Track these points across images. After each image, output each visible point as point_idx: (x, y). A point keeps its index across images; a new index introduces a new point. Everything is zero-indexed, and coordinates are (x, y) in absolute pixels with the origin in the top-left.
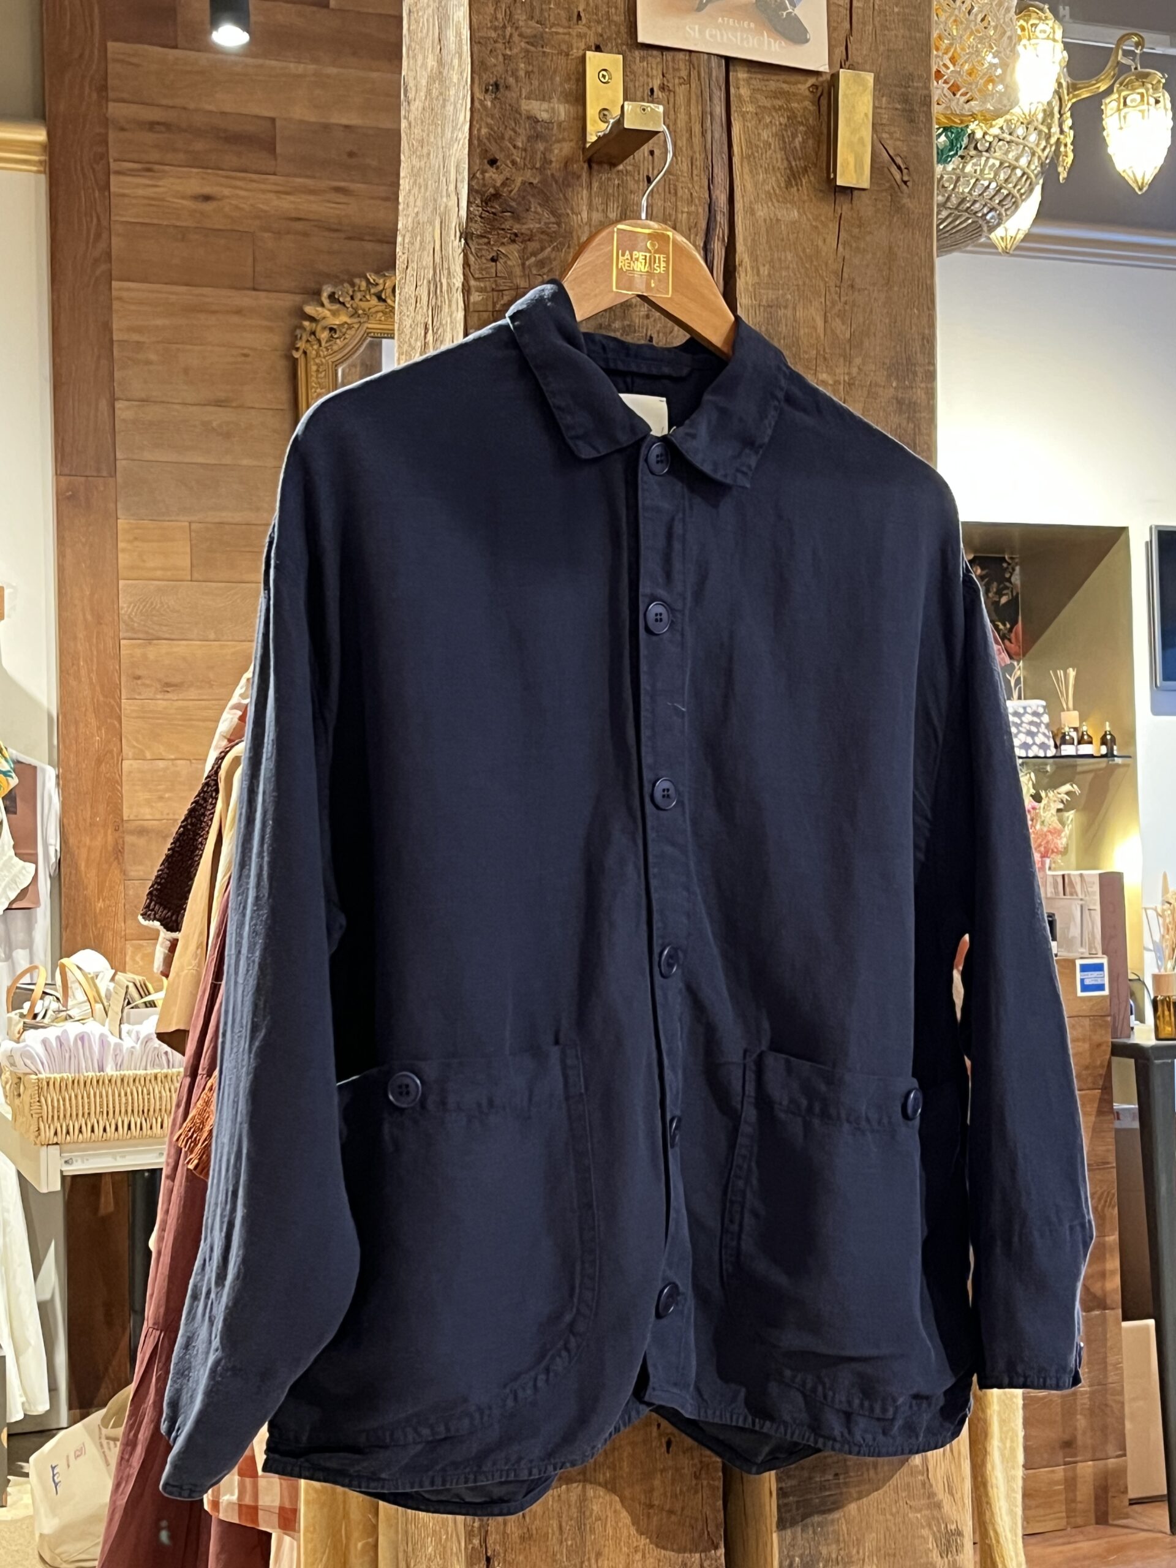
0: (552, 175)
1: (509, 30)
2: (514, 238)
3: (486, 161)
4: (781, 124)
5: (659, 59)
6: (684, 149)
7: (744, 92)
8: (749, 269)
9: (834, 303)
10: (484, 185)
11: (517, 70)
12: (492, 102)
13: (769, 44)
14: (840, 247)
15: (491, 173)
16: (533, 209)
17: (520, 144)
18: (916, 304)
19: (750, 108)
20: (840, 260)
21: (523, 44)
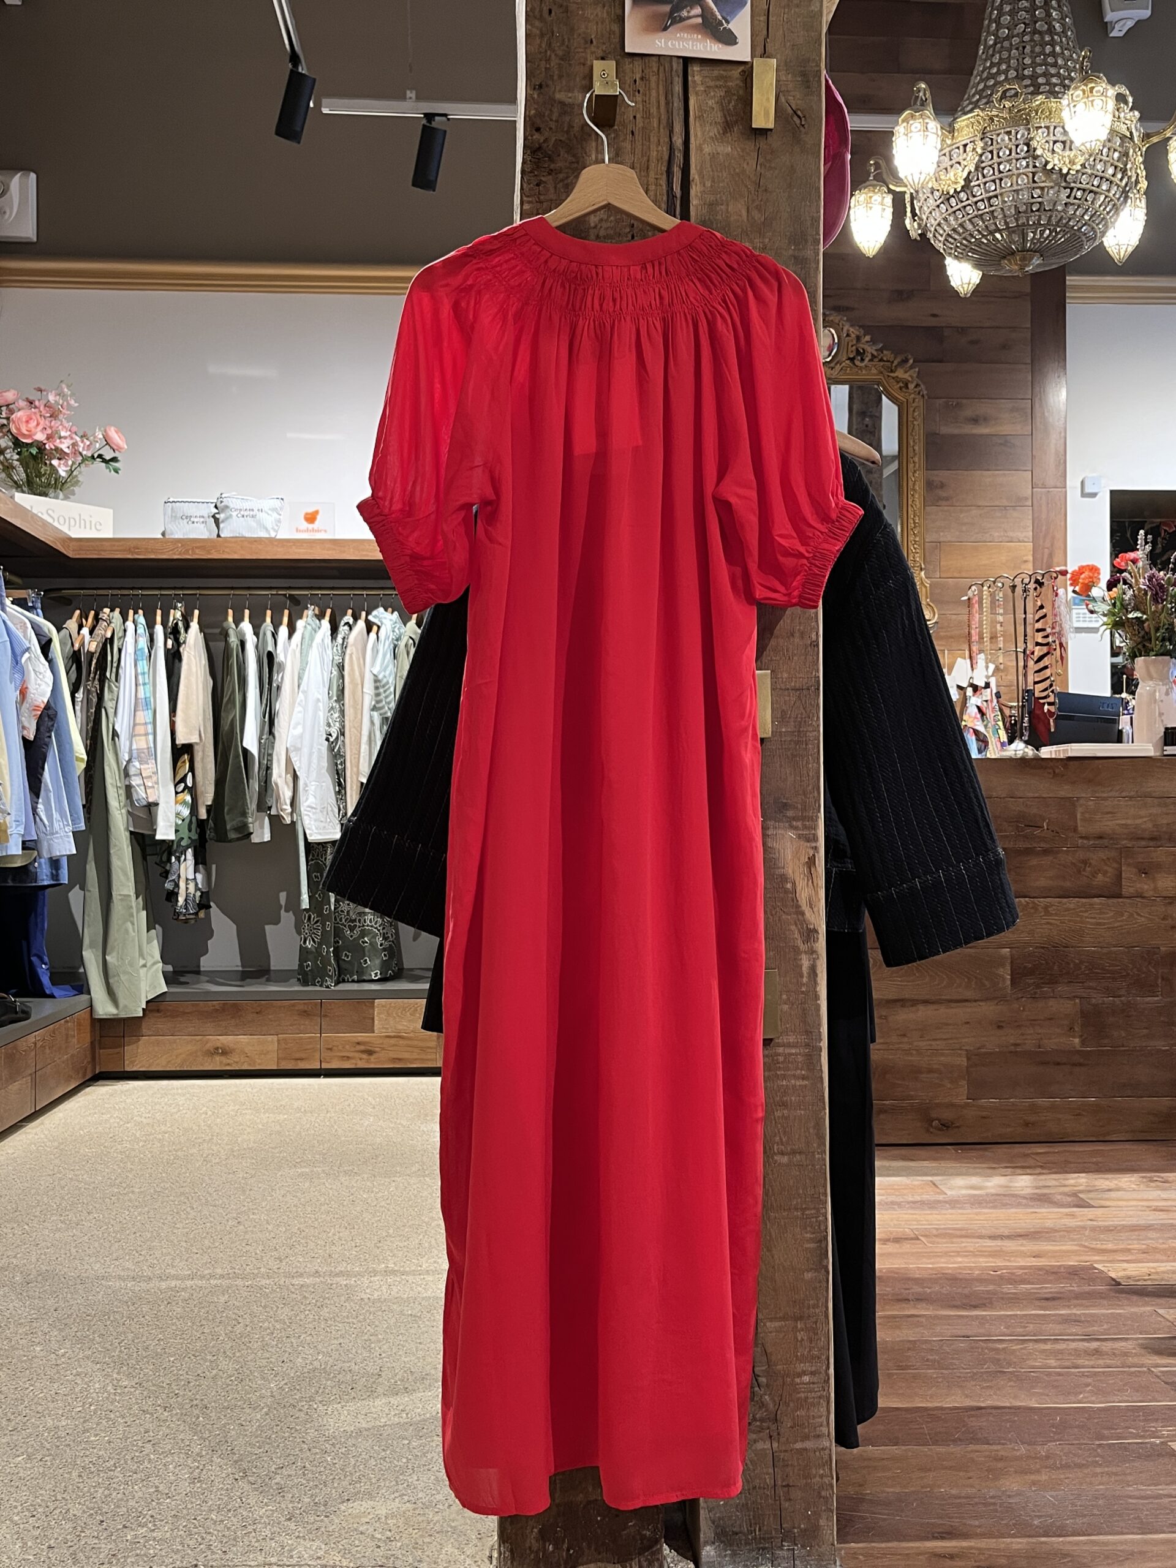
1: (549, 53)
2: (551, 172)
3: (535, 129)
4: (721, 96)
5: (640, 62)
6: (655, 114)
7: (698, 78)
8: (698, 182)
9: (753, 201)
10: (532, 143)
11: (553, 75)
12: (538, 95)
13: (711, 47)
14: (758, 167)
15: (536, 136)
16: (562, 155)
17: (555, 118)
19: (701, 88)
20: (758, 174)
21: (558, 61)
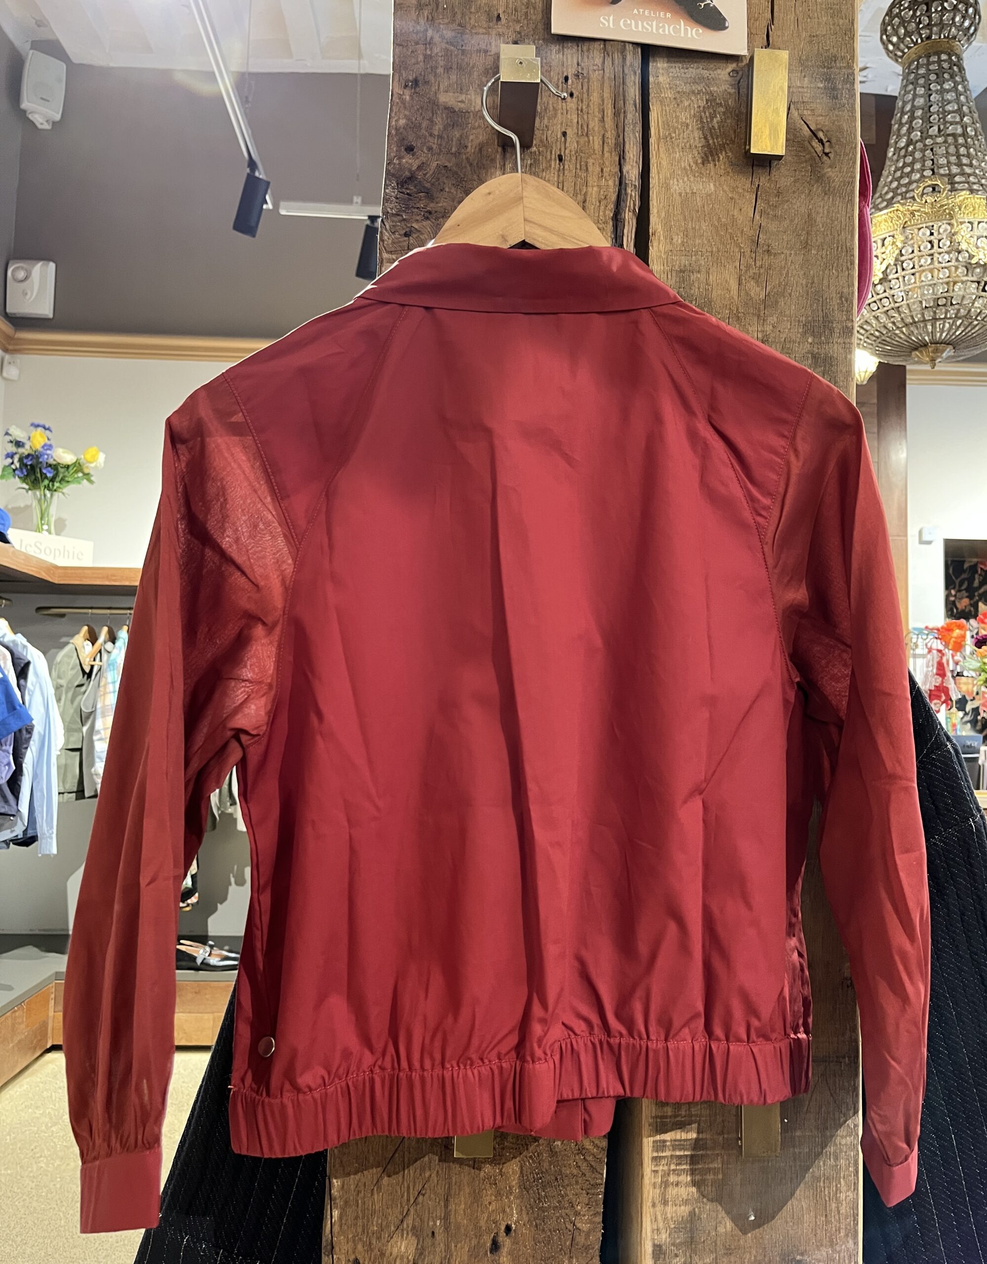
0: (467, 159)
1: (430, 33)
2: (428, 215)
3: (403, 149)
4: (699, 107)
5: (574, 49)
6: (596, 129)
7: (664, 80)
8: (662, 237)
9: (749, 267)
10: (400, 169)
11: (437, 68)
12: (411, 96)
14: (757, 217)
15: (407, 160)
16: (447, 190)
17: (436, 133)
18: (835, 265)
19: (669, 94)
20: (757, 227)
21: (444, 46)
